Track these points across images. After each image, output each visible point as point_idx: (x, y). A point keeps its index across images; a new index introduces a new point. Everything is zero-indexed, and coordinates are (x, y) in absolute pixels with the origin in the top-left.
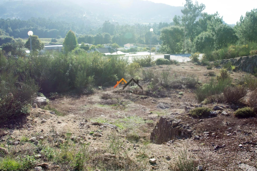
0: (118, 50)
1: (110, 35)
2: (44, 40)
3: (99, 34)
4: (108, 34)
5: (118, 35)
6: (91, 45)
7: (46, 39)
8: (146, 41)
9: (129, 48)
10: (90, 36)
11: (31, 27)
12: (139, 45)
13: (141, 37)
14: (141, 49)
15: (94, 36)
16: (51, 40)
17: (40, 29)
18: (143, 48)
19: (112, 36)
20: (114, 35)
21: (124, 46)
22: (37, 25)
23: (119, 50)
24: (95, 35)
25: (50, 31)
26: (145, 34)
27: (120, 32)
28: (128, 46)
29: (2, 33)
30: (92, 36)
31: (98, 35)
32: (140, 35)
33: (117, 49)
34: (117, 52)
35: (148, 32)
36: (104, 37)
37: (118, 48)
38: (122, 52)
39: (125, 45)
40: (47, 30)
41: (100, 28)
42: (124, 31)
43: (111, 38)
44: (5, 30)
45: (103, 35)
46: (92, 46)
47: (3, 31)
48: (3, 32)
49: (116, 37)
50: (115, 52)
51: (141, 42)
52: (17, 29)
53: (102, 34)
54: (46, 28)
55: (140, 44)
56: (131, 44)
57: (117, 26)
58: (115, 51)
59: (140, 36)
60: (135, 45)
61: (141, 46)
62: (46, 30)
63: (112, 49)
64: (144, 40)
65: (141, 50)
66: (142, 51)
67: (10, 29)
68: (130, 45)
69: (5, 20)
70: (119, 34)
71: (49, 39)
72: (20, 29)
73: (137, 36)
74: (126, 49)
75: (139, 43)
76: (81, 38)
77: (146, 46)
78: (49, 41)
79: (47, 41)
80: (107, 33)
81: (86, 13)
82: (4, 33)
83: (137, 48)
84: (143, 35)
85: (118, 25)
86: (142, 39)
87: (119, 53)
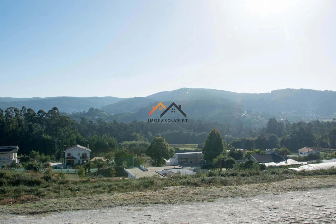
0: (288, 158)
1: (277, 136)
2: (190, 146)
3: (262, 136)
4: (274, 135)
5: (289, 137)
6: (247, 151)
7: (192, 146)
8: (330, 143)
9: (306, 155)
10: (248, 139)
11: (175, 130)
12: (321, 150)
13: (323, 138)
14: (326, 155)
15: (254, 139)
16: (197, 147)
17: (186, 133)
18: (330, 154)
19: (279, 139)
20: (282, 137)
21: (298, 152)
22: (182, 128)
23: (291, 158)
24: (256, 138)
25: (198, 134)
26: (329, 133)
27: (292, 132)
28: (305, 151)
29: (139, 138)
30: (251, 139)
31: (259, 137)
32: (322, 135)
33: (286, 156)
34: (286, 161)
35: (333, 129)
36: (268, 140)
37: (289, 154)
38: (295, 160)
39: (300, 150)
40: (195, 134)
41: (264, 129)
42: (298, 130)
43: (279, 141)
44: (144, 135)
45: (267, 137)
46: (247, 153)
47: (141, 136)
48: (141, 138)
49: (285, 139)
50: (284, 161)
51: (323, 145)
52: (158, 134)
53: (265, 136)
54: (194, 132)
55: (323, 149)
56: (310, 148)
57: (287, 124)
58: (282, 159)
59: (320, 136)
60: (315, 149)
61: (324, 150)
62: (193, 133)
63: (279, 156)
64: (328, 142)
65: (326, 158)
66: (329, 159)
67: (150, 133)
68: (307, 149)
69: (145, 123)
70: (291, 136)
71: (195, 145)
72: (162, 133)
73: (317, 136)
74: (302, 156)
75: (321, 147)
76: (235, 142)
77: (332, 150)
78: (195, 147)
79: (193, 147)
80: (272, 134)
81: (245, 111)
82: (143, 139)
83: (318, 153)
84: (326, 135)
85: (289, 123)
86: (324, 140)
87: (290, 162)
